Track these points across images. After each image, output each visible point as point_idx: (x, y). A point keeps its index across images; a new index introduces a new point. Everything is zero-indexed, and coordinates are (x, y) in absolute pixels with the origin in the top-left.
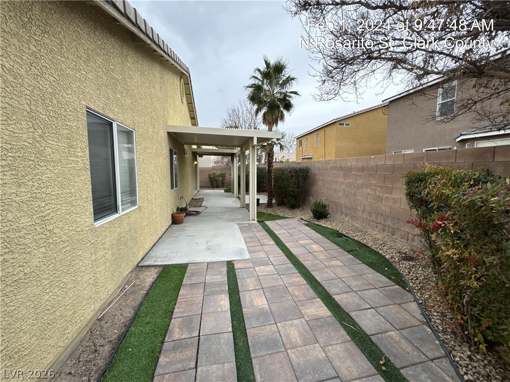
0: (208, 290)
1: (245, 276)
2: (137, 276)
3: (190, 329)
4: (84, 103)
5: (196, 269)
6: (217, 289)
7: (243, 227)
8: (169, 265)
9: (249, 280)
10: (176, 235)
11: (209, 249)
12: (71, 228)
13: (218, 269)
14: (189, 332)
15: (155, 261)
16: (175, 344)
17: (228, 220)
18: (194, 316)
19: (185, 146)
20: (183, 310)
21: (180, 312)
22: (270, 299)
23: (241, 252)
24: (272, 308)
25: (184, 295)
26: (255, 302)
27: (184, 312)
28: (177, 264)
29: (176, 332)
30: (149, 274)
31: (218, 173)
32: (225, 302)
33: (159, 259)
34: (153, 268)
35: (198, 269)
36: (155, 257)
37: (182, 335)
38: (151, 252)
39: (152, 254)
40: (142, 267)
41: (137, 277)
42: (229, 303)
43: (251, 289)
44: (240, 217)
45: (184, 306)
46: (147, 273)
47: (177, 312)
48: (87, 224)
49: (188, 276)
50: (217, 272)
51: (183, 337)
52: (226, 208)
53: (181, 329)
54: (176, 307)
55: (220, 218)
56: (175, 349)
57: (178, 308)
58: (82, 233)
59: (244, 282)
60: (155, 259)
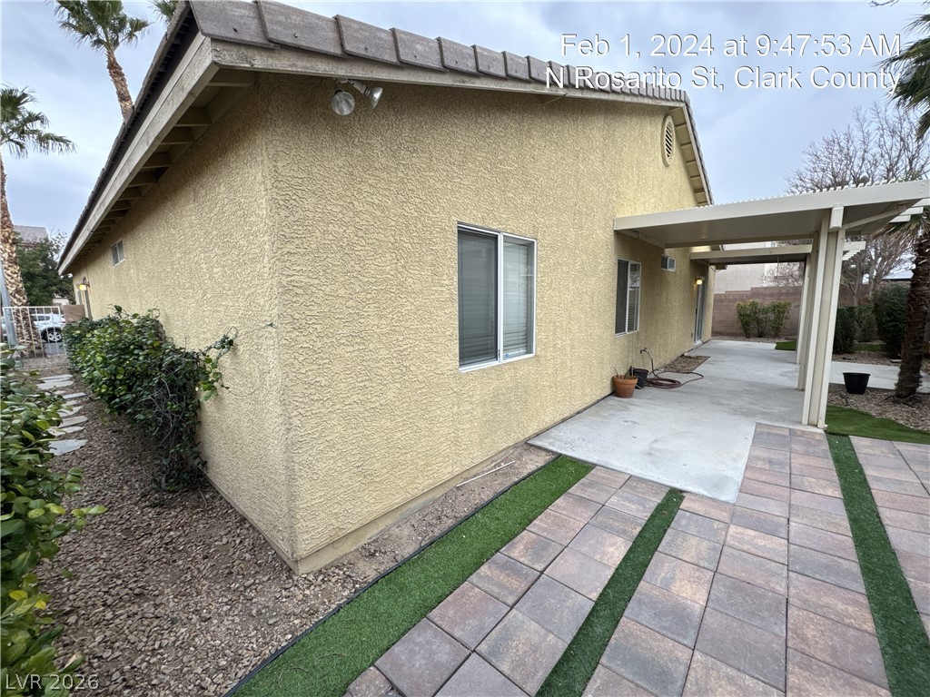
0: (600, 518)
1: (693, 530)
2: (520, 455)
3: (537, 556)
4: (455, 219)
5: (603, 478)
6: (617, 524)
7: (769, 434)
8: (566, 456)
9: (694, 541)
10: (606, 414)
11: (650, 454)
12: (429, 369)
13: (643, 493)
14: (532, 559)
15: (550, 444)
16: (508, 561)
17: (737, 412)
18: (553, 544)
19: (667, 250)
20: (545, 526)
21: (540, 528)
22: (718, 599)
23: (720, 482)
24: (708, 620)
25: (559, 507)
26: (677, 584)
27: (544, 530)
28: (580, 460)
29: (518, 550)
30: (535, 458)
31: (768, 303)
32: (616, 551)
33: (557, 443)
34: (544, 453)
35: (608, 479)
36: (555, 439)
37: (521, 556)
38: (553, 430)
39: (554, 432)
40: (531, 445)
41: (519, 458)
42: (622, 557)
43: (686, 558)
44: (776, 410)
45: (549, 521)
46: (533, 457)
47: (535, 525)
48: (450, 367)
49: (583, 484)
50: (636, 498)
51: (522, 560)
52: (752, 384)
53: (526, 548)
54: (539, 517)
55: (719, 404)
56: (504, 567)
57: (541, 520)
58: (442, 376)
59: (680, 539)
60: (552, 441)
